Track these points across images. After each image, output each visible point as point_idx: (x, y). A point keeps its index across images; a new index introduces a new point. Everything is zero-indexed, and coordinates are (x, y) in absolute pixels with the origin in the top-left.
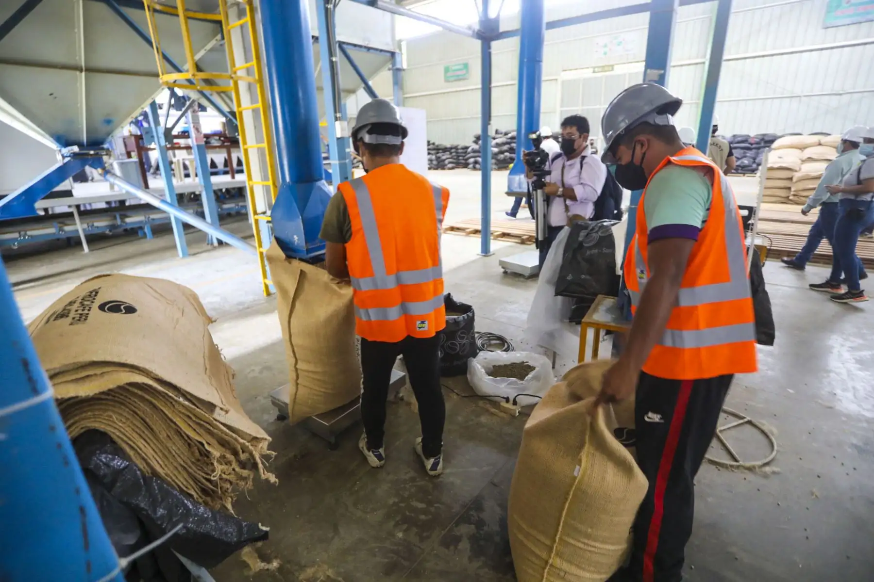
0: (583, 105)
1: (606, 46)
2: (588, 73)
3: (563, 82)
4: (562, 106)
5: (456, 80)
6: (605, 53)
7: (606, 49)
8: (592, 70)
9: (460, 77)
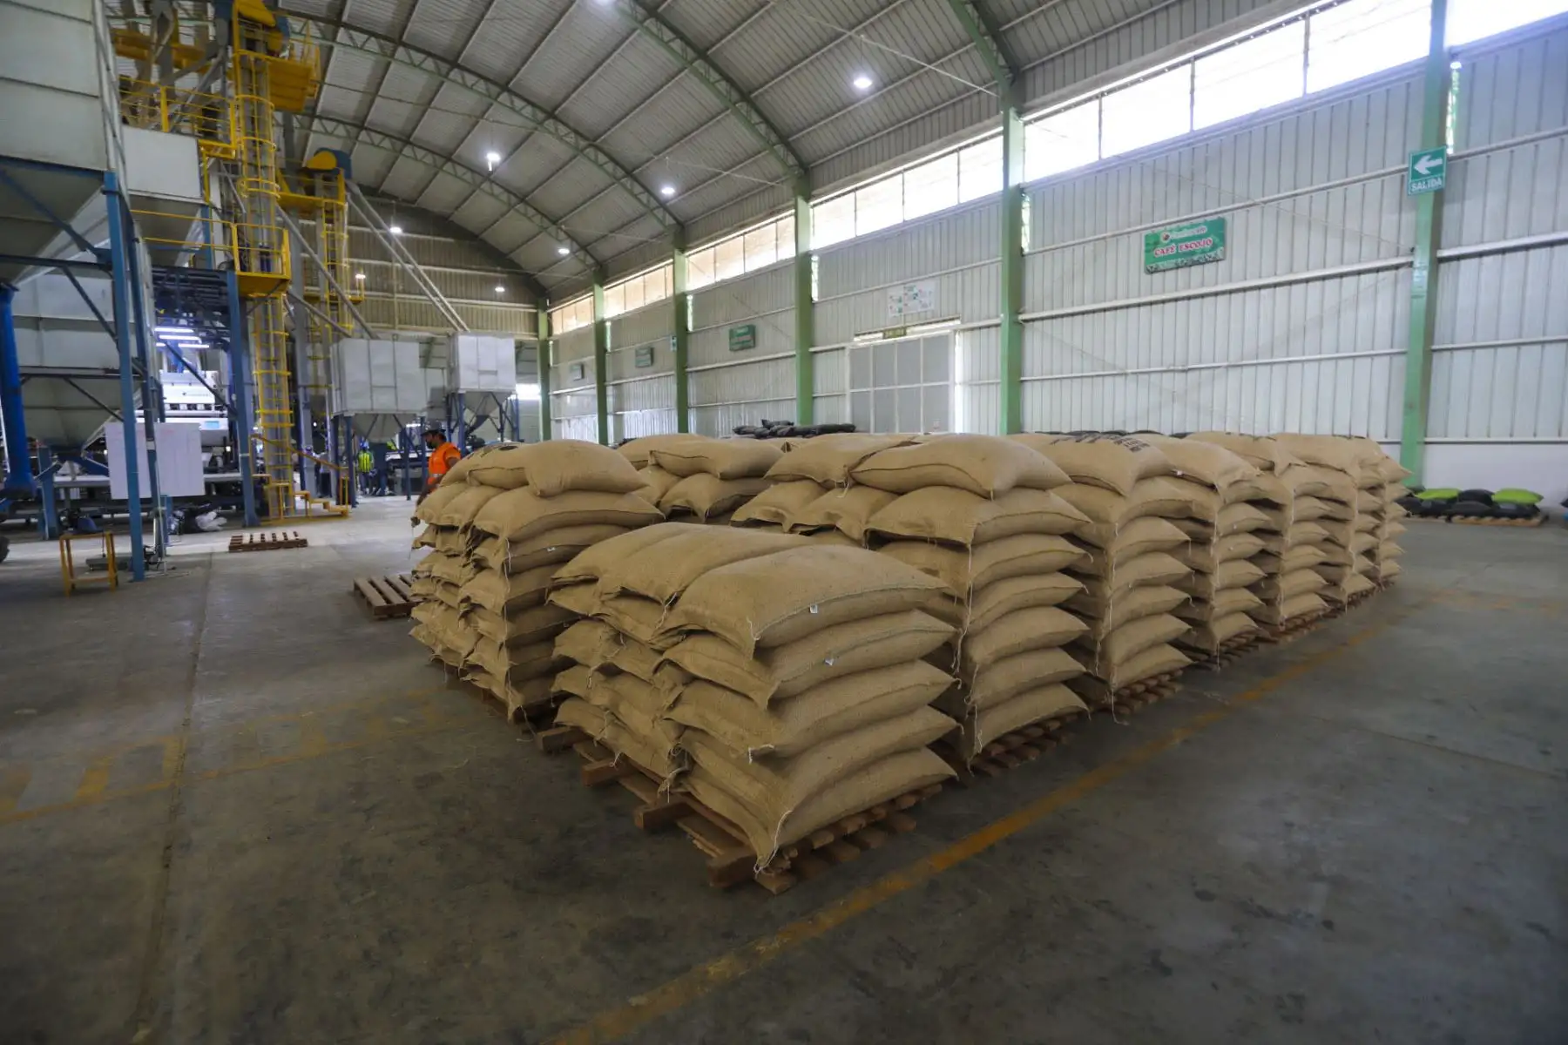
0: (875, 386)
1: (900, 301)
2: (877, 339)
3: (852, 351)
4: (852, 388)
5: (742, 349)
6: (900, 311)
7: (901, 305)
8: (881, 335)
9: (745, 344)
